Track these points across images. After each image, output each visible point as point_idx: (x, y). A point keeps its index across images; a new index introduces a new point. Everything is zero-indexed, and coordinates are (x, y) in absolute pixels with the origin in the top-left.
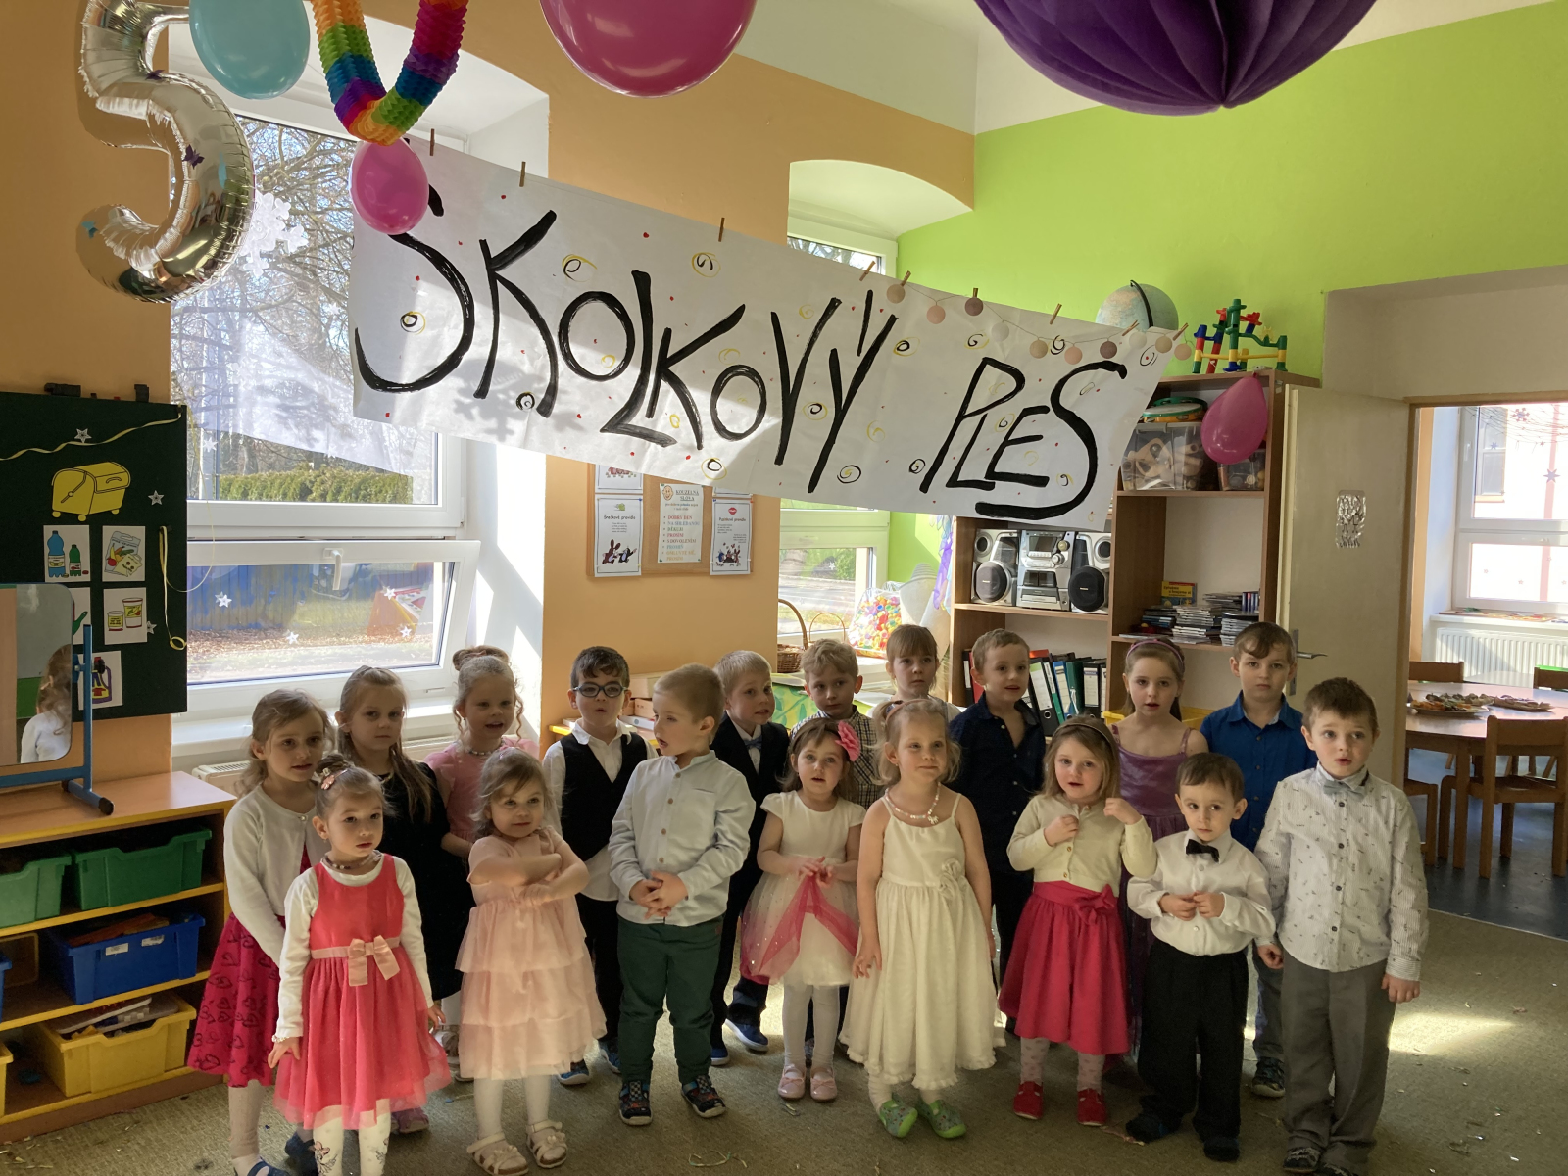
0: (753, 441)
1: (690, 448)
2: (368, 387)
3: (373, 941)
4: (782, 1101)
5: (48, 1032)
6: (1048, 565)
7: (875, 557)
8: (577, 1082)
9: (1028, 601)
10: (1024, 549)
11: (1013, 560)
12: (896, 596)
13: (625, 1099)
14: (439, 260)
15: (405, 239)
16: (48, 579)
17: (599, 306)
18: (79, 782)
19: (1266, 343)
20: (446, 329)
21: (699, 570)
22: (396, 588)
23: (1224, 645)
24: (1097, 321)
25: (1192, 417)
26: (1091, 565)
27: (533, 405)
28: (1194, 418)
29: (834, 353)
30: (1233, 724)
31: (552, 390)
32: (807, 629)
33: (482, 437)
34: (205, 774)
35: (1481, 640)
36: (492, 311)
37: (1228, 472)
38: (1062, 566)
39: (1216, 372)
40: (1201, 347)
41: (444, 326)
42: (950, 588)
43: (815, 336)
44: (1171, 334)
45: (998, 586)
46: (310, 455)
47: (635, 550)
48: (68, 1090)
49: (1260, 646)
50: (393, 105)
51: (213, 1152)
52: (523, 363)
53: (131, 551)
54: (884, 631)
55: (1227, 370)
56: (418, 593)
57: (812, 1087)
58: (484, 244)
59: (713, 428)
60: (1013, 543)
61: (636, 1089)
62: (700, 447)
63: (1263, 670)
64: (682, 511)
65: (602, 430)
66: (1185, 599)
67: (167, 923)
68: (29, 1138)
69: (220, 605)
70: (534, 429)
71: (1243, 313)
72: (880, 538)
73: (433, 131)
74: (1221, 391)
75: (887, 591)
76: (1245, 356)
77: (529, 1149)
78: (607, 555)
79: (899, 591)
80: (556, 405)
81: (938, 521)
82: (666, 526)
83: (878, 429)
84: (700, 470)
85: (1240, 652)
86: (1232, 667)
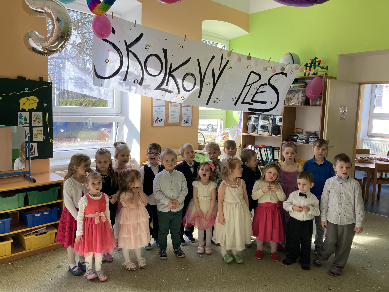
0: (193, 92)
1: (177, 94)
2: (97, 78)
3: (100, 213)
5: (21, 235)
6: (266, 124)
7: (223, 122)
8: (149, 248)
9: (261, 133)
10: (260, 120)
11: (257, 122)
12: (228, 131)
13: (160, 253)
14: (114, 46)
15: (106, 40)
16: (19, 125)
17: (154, 57)
18: (28, 175)
19: (323, 68)
20: (116, 63)
21: (178, 124)
22: (104, 128)
23: (310, 144)
24: (280, 62)
25: (303, 87)
26: (277, 124)
27: (138, 82)
29: (213, 70)
30: (312, 164)
31: (142, 79)
32: (205, 140)
33: (125, 91)
34: (58, 173)
35: (374, 144)
36: (127, 59)
37: (312, 101)
38: (270, 124)
39: (310, 75)
40: (306, 69)
41: (115, 62)
42: (241, 130)
43: (208, 65)
44: (299, 66)
45: (253, 129)
46: (82, 95)
47: (163, 120)
48: (26, 248)
49: (320, 144)
50: (103, 5)
51: (61, 263)
52: (135, 72)
53: (39, 118)
54: (225, 140)
55: (313, 75)
56: (109, 129)
57: (206, 251)
58: (125, 42)
59: (182, 89)
60: (257, 118)
61: (163, 250)
62: (179, 93)
63: (320, 151)
64: (175, 110)
65: (155, 89)
66: (300, 133)
67: (49, 209)
68: (17, 260)
69: (61, 132)
70: (138, 89)
71: (317, 60)
72: (224, 117)
73: (112, 12)
74: (310, 80)
75: (225, 130)
76: (317, 71)
77: (137, 264)
78: (156, 121)
79: (228, 130)
80: (143, 83)
81: (239, 113)
82: (171, 113)
83: (224, 89)
84: (179, 99)
85: (315, 146)
86: (312, 150)
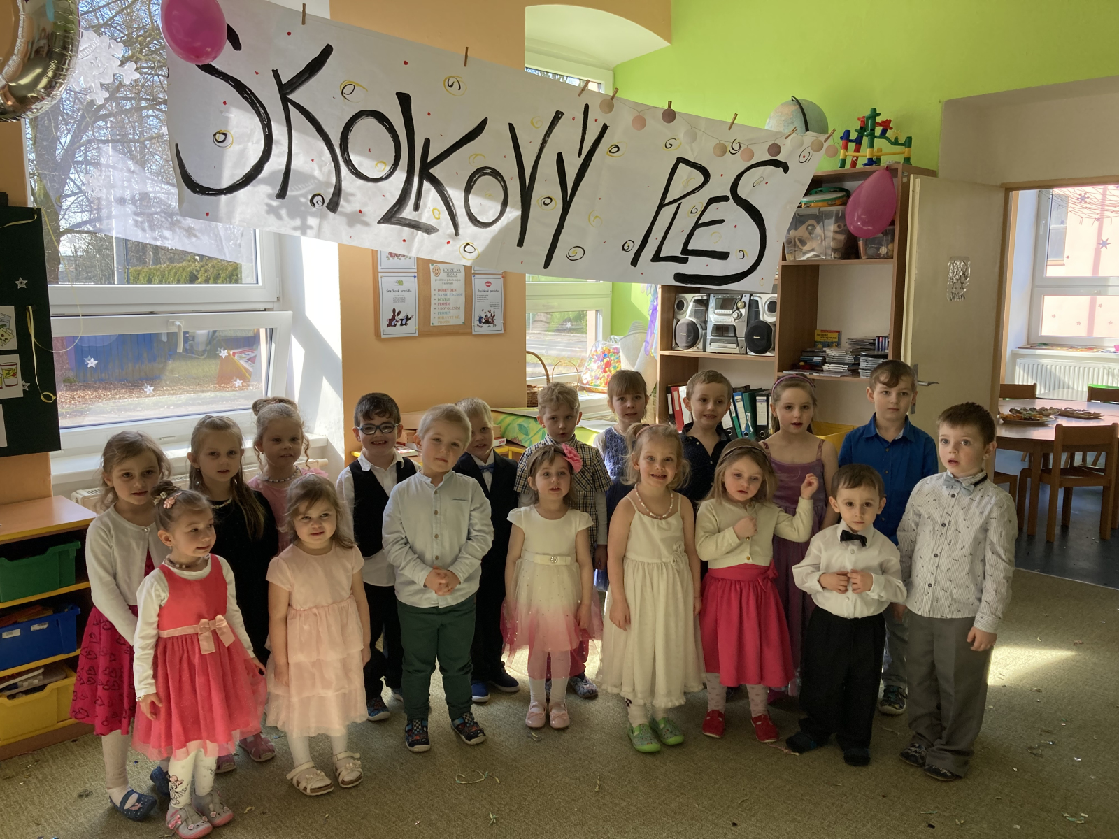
0: (499, 228)
1: (450, 236)
2: (190, 191)
3: (214, 619)
4: (528, 730)
6: (730, 320)
7: (601, 318)
8: (382, 718)
9: (714, 348)
10: (712, 308)
11: (703, 316)
12: (617, 346)
13: (410, 732)
14: (240, 87)
15: (210, 70)
17: (371, 122)
19: (896, 143)
20: (250, 144)
21: (462, 331)
22: (228, 349)
23: (862, 377)
24: (766, 128)
25: (837, 202)
26: (762, 319)
27: (323, 203)
28: (841, 203)
29: (560, 156)
31: (338, 191)
32: (549, 373)
33: (283, 231)
34: (81, 496)
35: (1048, 367)
36: (285, 129)
37: (866, 245)
38: (740, 320)
39: (857, 167)
40: (846, 147)
41: (248, 141)
42: (656, 342)
43: (544, 142)
44: (823, 137)
45: (692, 336)
47: (412, 316)
49: (891, 378)
51: (93, 784)
52: (314, 170)
53: (5, 326)
54: (608, 373)
55: (866, 165)
56: (252, 352)
57: (551, 719)
58: (275, 73)
59: (467, 218)
60: (704, 304)
61: (417, 725)
62: (457, 234)
63: (893, 397)
64: (448, 285)
65: (379, 222)
66: (833, 343)
67: (51, 613)
69: (89, 366)
70: (326, 224)
71: (879, 120)
72: (605, 303)
74: (861, 182)
75: (611, 343)
76: (880, 154)
78: (391, 321)
79: (619, 343)
80: (342, 202)
81: (647, 289)
82: (437, 297)
83: (596, 217)
84: (458, 252)
85: (875, 383)
86: (868, 396)
